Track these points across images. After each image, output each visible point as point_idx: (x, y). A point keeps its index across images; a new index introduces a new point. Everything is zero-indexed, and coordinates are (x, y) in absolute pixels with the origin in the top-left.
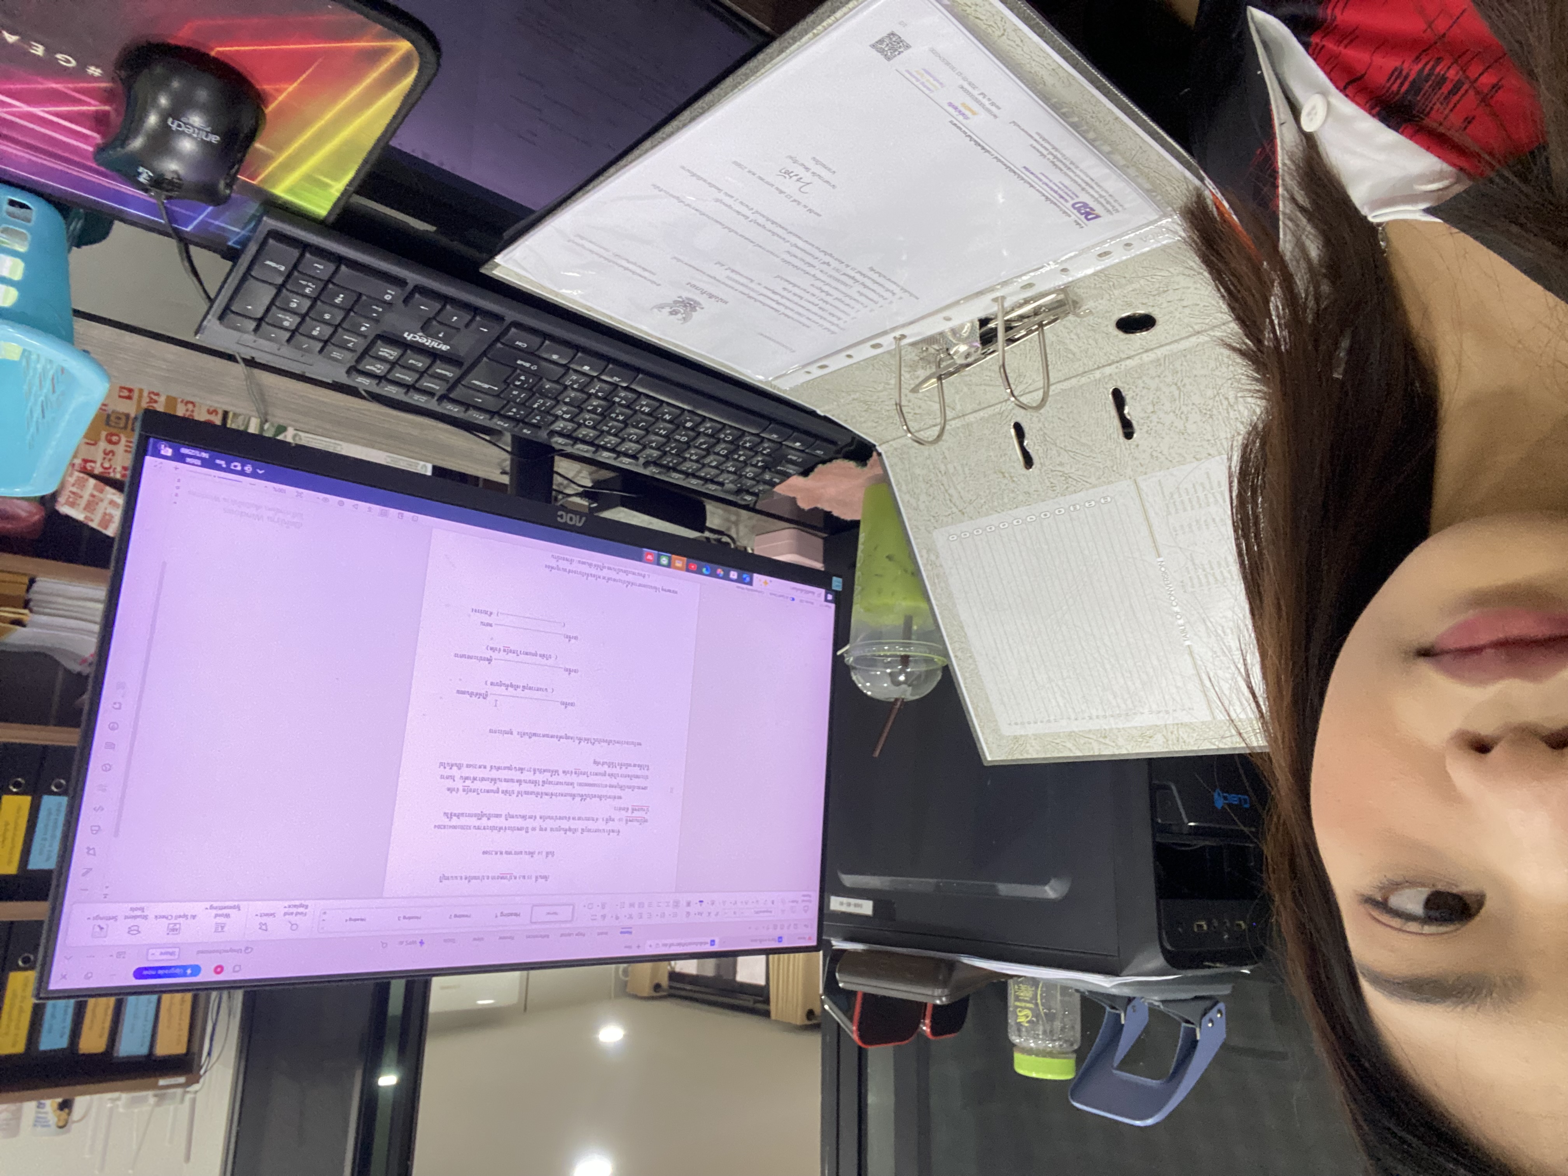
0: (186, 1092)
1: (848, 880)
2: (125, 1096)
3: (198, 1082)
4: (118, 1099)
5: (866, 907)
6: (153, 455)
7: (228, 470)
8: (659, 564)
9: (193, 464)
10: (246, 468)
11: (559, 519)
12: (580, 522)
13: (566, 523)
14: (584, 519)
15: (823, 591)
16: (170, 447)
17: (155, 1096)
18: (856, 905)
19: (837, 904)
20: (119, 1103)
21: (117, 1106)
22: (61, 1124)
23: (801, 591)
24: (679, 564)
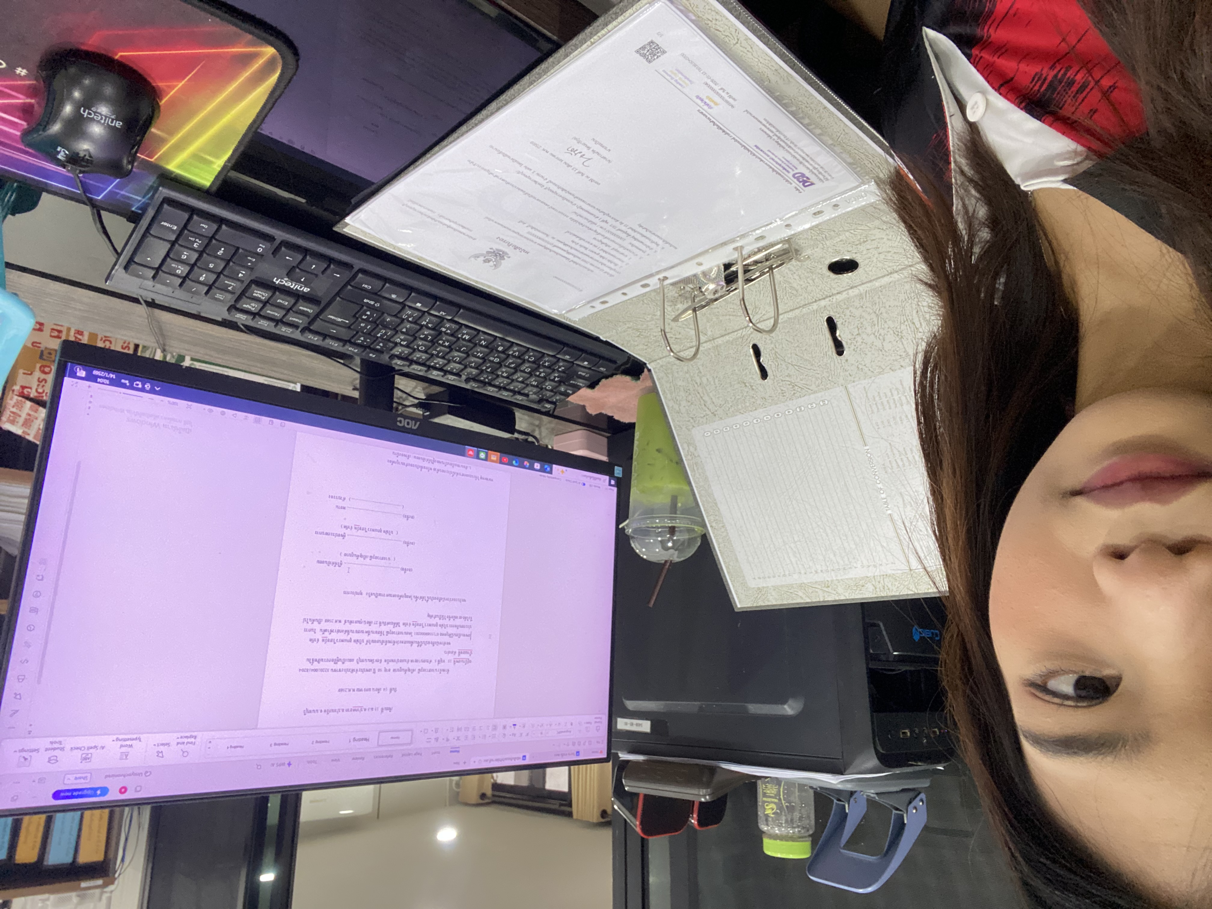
0: (104, 892)
1: (631, 705)
2: (53, 897)
3: (112, 883)
4: (48, 899)
5: (645, 726)
6: (70, 376)
7: (131, 387)
8: (478, 457)
9: (103, 383)
10: (146, 386)
11: (398, 424)
12: (415, 425)
13: (404, 426)
14: (418, 423)
15: (607, 478)
16: (84, 370)
17: (78, 896)
18: (637, 725)
19: (623, 724)
20: (48, 903)
21: (47, 905)
23: (591, 477)
24: (494, 457)
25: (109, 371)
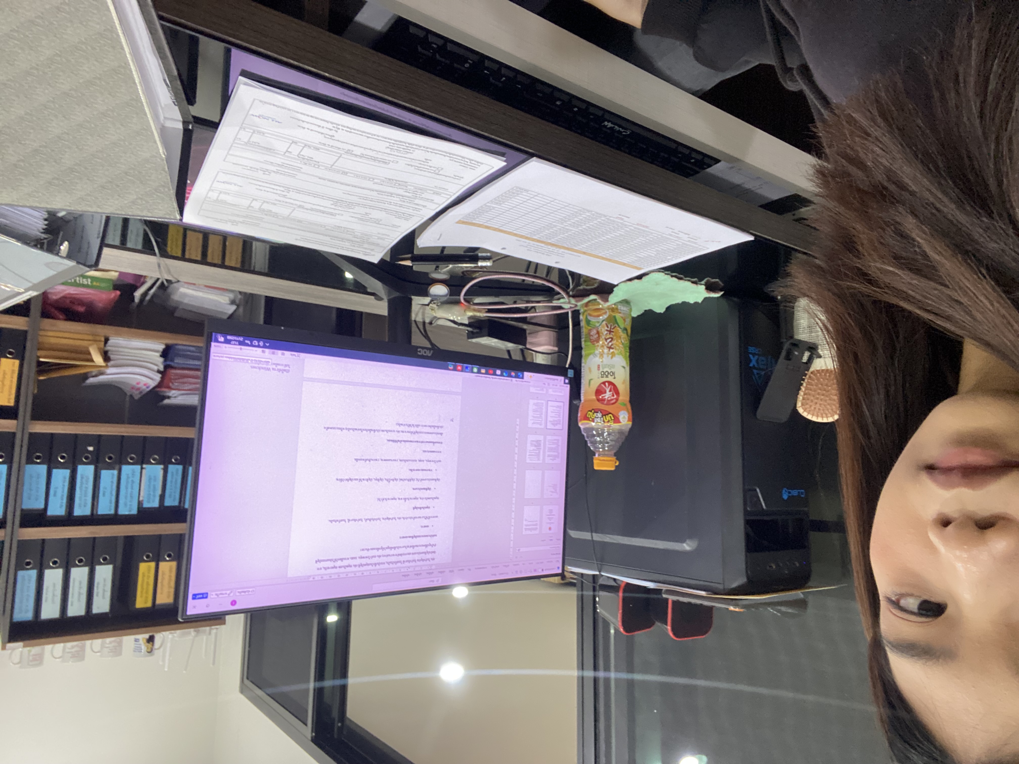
2: (179, 633)
4: (175, 634)
7: (251, 345)
9: (235, 344)
10: (260, 344)
11: (419, 353)
13: (422, 355)
14: (432, 351)
15: (563, 378)
16: (223, 337)
17: (196, 631)
22: (148, 652)
23: (551, 379)
24: (483, 371)
25: (238, 336)
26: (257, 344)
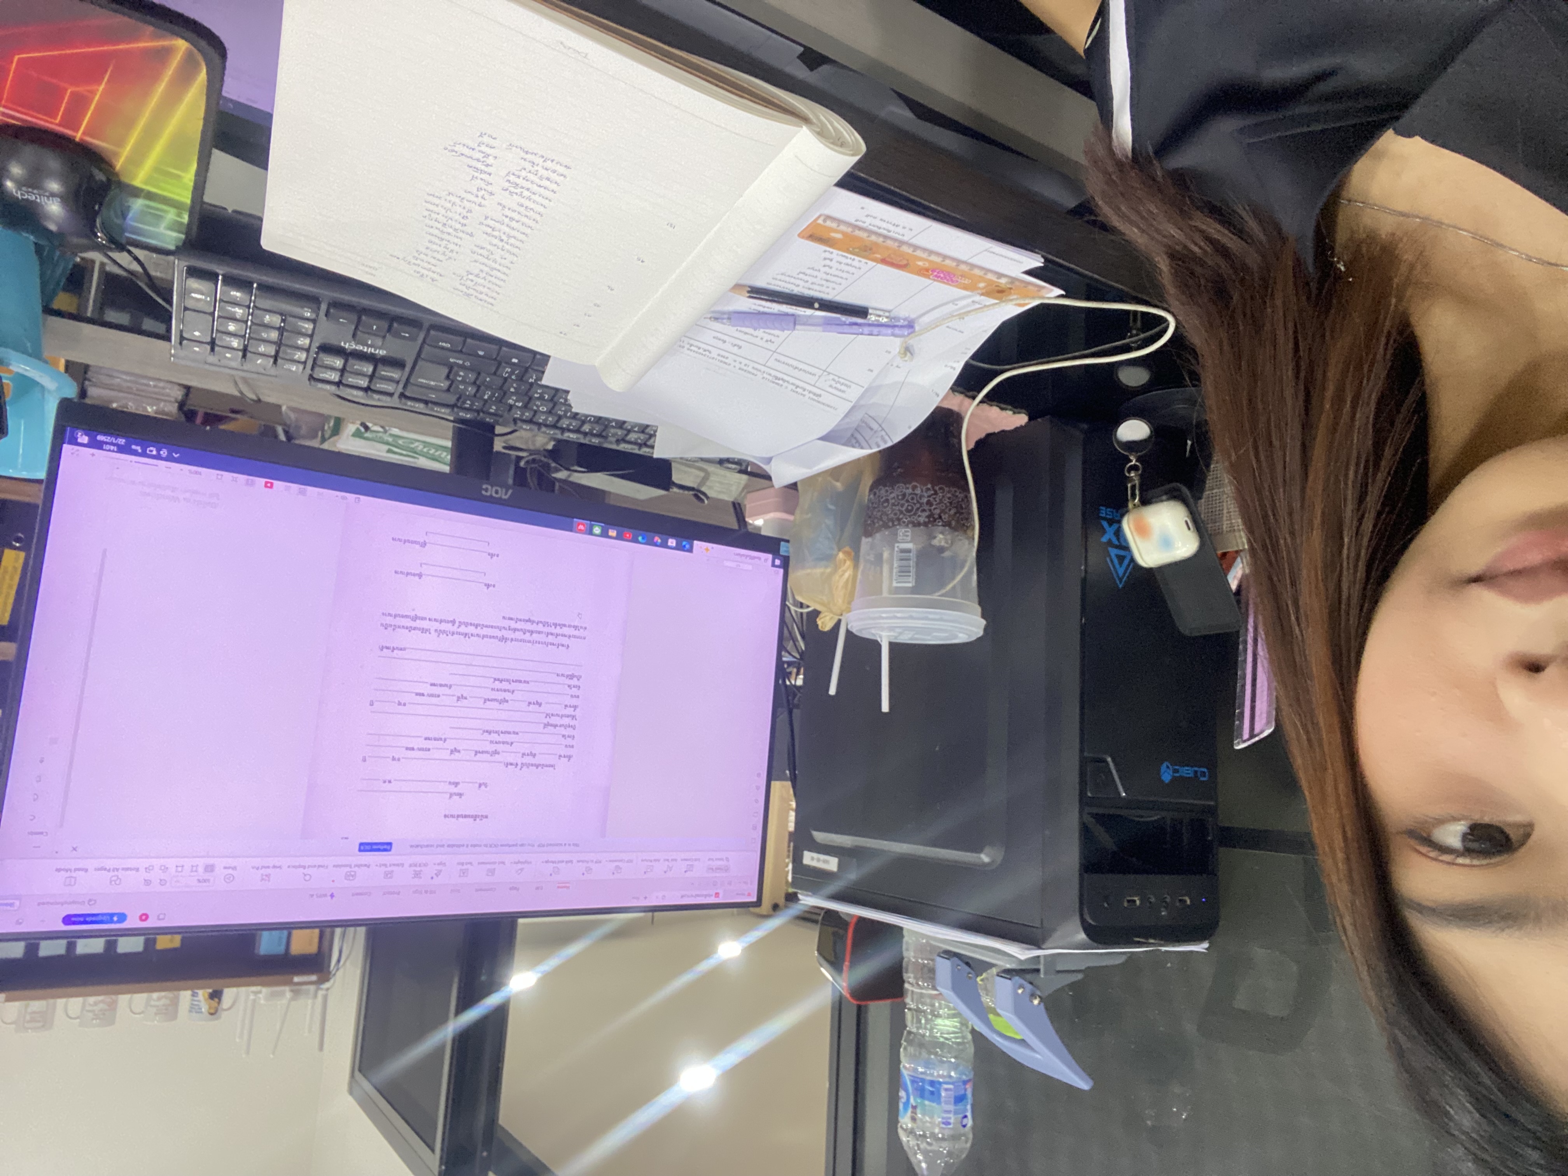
0: (318, 989)
1: (820, 836)
2: (265, 990)
3: (328, 980)
4: (260, 992)
5: (832, 863)
6: (70, 443)
7: (144, 454)
8: (590, 533)
9: (109, 450)
10: (162, 452)
11: (484, 492)
12: (506, 494)
13: (491, 496)
14: (510, 492)
15: (770, 556)
16: (86, 435)
17: (292, 991)
18: (824, 862)
19: (810, 859)
20: (261, 996)
21: (260, 998)
22: (212, 1011)
23: (747, 556)
24: (613, 533)
25: (117, 436)
26: (154, 453)
